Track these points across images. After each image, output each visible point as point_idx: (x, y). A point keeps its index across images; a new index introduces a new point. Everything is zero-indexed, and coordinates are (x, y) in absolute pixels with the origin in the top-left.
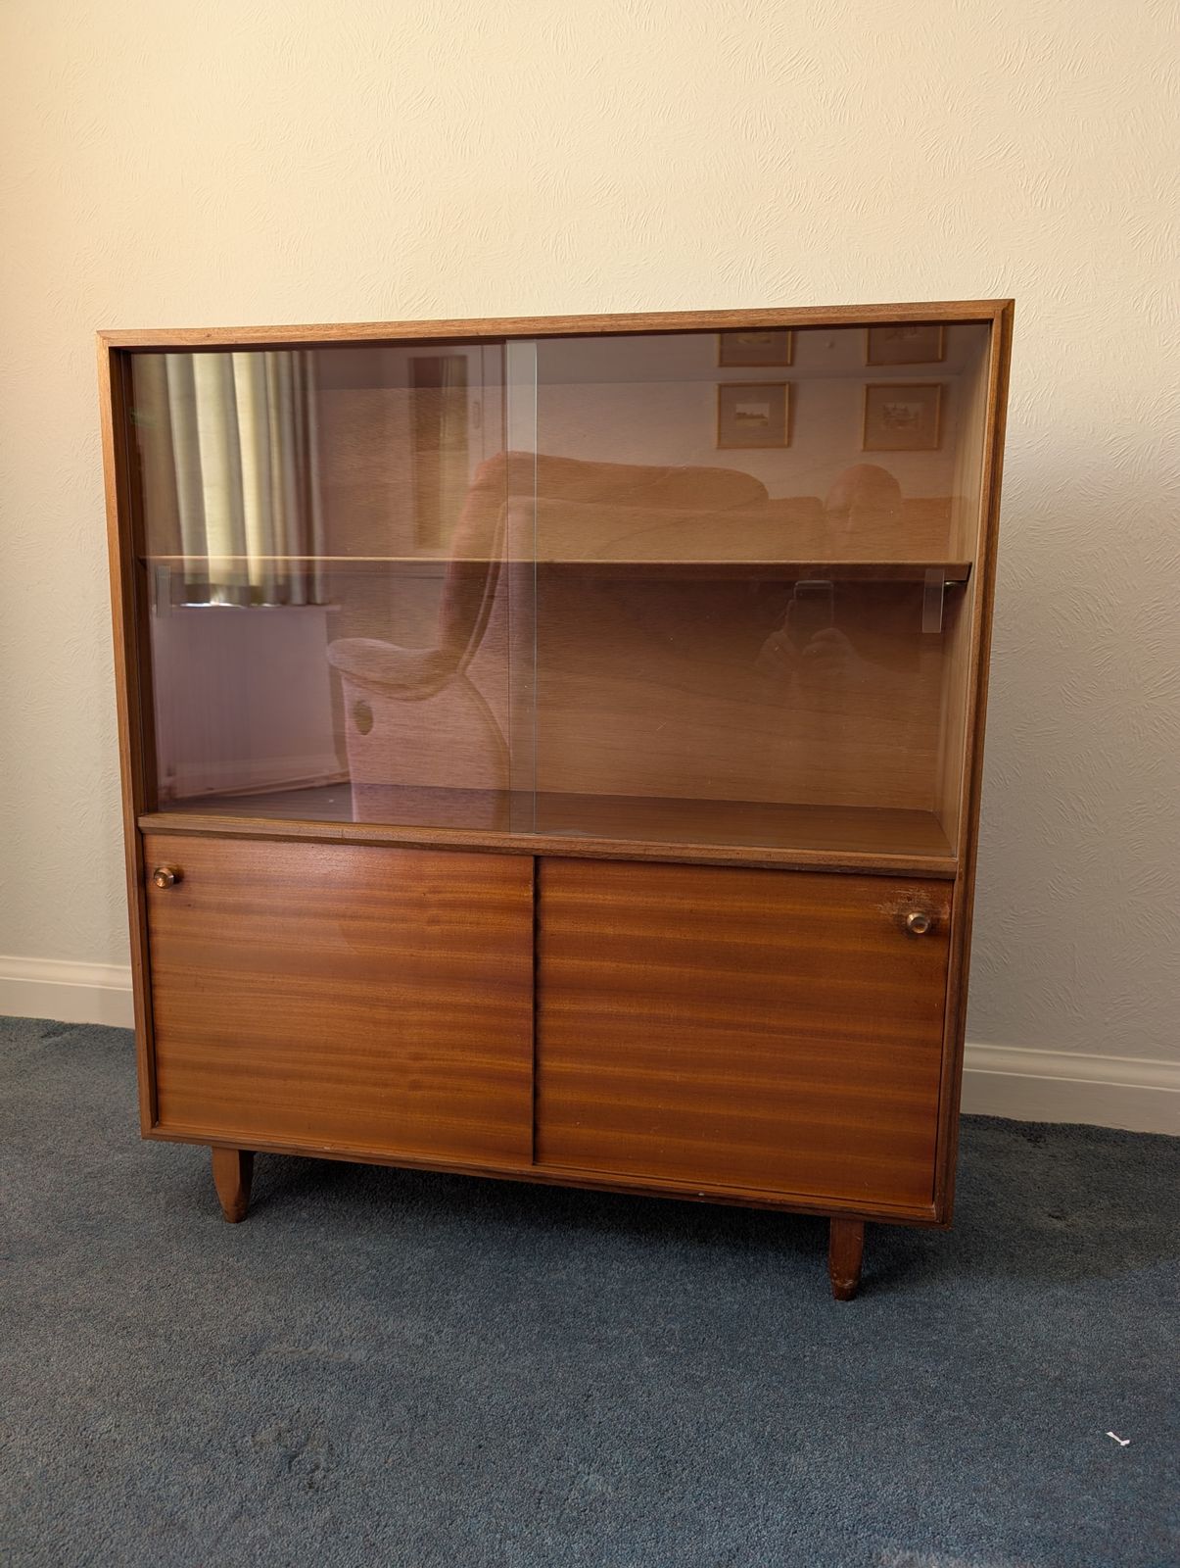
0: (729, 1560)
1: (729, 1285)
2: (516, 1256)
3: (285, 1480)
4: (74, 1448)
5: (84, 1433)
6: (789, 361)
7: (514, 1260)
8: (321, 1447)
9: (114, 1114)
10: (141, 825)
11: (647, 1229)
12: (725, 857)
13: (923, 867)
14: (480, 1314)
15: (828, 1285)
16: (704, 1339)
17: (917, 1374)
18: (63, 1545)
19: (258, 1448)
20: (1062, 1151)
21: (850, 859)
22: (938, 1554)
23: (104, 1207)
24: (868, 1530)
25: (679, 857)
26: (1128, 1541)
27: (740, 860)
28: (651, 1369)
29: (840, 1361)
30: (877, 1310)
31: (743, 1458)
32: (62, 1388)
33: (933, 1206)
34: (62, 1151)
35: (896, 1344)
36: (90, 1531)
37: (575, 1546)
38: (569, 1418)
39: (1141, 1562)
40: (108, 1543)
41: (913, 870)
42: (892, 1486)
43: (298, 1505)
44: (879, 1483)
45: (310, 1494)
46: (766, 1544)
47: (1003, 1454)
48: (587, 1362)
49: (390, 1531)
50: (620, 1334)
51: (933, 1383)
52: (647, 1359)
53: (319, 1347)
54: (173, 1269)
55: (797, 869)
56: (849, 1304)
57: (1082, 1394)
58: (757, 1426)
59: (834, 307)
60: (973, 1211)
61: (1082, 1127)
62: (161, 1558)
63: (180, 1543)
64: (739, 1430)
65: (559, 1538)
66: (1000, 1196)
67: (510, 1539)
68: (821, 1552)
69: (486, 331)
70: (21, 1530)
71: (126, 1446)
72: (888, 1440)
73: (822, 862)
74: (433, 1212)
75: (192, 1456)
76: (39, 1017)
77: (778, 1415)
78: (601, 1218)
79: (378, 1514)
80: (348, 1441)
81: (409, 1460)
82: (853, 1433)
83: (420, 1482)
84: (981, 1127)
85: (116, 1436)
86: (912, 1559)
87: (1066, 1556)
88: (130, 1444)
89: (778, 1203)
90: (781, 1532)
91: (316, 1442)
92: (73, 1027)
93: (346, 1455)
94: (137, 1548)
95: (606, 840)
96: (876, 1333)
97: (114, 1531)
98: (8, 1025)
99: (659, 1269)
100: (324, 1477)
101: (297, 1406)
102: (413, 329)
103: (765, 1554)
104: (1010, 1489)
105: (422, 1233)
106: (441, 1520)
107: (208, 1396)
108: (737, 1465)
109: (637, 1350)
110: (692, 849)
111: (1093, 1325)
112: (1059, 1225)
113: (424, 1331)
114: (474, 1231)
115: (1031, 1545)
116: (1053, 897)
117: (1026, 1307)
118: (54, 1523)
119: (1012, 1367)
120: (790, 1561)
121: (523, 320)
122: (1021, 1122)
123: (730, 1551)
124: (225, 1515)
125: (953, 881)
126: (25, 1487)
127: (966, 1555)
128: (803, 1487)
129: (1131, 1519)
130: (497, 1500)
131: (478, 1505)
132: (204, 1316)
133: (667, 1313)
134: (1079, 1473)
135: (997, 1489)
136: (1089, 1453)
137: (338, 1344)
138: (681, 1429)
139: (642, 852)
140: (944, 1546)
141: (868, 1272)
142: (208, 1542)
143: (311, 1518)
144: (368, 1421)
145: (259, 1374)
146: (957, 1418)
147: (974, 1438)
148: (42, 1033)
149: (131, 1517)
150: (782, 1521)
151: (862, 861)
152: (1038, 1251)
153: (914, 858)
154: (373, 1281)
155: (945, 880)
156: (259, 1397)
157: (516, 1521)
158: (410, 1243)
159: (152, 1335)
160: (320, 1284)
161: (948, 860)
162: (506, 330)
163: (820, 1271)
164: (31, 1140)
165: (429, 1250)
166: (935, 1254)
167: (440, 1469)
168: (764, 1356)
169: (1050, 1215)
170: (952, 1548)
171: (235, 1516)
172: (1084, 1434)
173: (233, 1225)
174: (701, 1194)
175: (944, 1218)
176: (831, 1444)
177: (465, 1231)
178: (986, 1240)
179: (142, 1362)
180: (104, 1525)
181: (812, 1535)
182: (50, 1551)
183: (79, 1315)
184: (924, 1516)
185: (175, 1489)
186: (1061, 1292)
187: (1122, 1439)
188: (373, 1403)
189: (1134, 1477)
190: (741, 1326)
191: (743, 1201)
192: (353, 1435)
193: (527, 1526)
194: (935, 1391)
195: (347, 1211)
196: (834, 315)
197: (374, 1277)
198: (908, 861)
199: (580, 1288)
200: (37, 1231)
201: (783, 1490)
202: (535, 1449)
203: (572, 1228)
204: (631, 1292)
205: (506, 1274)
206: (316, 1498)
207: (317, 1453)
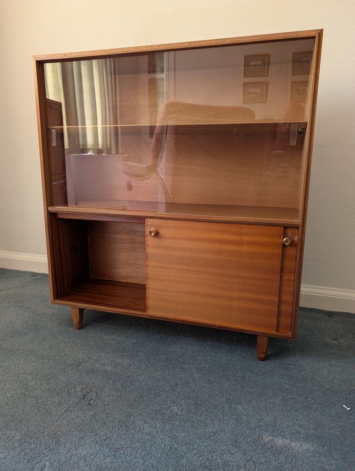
0: (214, 435)
1: (225, 354)
2: (160, 343)
3: (82, 402)
4: (22, 389)
5: (26, 385)
6: (266, 75)
7: (159, 344)
8: (94, 394)
9: (48, 298)
10: (49, 209)
11: (202, 337)
12: (224, 220)
13: (289, 223)
14: (147, 359)
15: (257, 356)
16: (215, 370)
17: (282, 384)
18: (15, 416)
19: (75, 393)
20: (339, 320)
21: (264, 220)
22: (282, 438)
23: (41, 323)
24: (260, 429)
25: (210, 220)
26: (346, 439)
27: (229, 221)
28: (197, 377)
29: (257, 379)
30: (271, 364)
31: (222, 405)
32: (22, 372)
33: (290, 333)
34: (32, 308)
35: (276, 375)
36: (23, 413)
37: (166, 427)
38: (169, 390)
39: (349, 446)
40: (28, 416)
41: (285, 224)
42: (269, 417)
43: (85, 410)
44: (265, 415)
45: (89, 406)
46: (226, 431)
47: (307, 409)
48: (177, 374)
49: (110, 419)
50: (189, 367)
51: (287, 387)
52: (196, 374)
53: (97, 366)
54: (58, 342)
55: (247, 223)
56: (263, 362)
57: (336, 393)
58: (228, 396)
59: (261, 35)
60: (307, 336)
61: (346, 313)
62: (42, 421)
63: (48, 418)
64: (222, 397)
65: (161, 424)
66: (316, 332)
67: (146, 424)
68: (243, 435)
69: (149, 49)
70: (4, 411)
71: (37, 390)
72: (270, 403)
73: (255, 221)
74: (137, 329)
75: (56, 394)
76: (31, 271)
77: (235, 393)
78: (188, 333)
79: (108, 413)
80: (102, 392)
81: (119, 399)
82: (259, 400)
83: (122, 405)
84: (313, 312)
85: (35, 387)
86: (273, 439)
87: (324, 442)
88: (39, 389)
89: (240, 329)
90: (231, 428)
91: (92, 392)
92: (40, 274)
93: (101, 396)
94: (36, 418)
95: (187, 215)
96: (270, 371)
97: (30, 413)
98: (22, 273)
99: (204, 349)
100: (94, 402)
101: (88, 382)
102: (126, 50)
103: (225, 434)
104: (308, 420)
105: (133, 335)
106: (126, 416)
107: (63, 377)
108: (220, 407)
109: (193, 372)
110: (214, 217)
111: (343, 373)
112: (335, 342)
113: (129, 363)
114: (149, 335)
115: (313, 438)
116: (339, 239)
117: (321, 366)
118: (13, 410)
119: (313, 384)
120: (233, 437)
121: (160, 45)
122: (326, 311)
123: (214, 432)
124: (63, 411)
125: (299, 227)
126: (7, 399)
127: (291, 439)
128: (240, 415)
129: (348, 432)
130: (144, 412)
131: (138, 413)
132: (65, 355)
133: (204, 362)
134: (332, 417)
135: (304, 420)
136: (336, 411)
137: (103, 365)
138: (204, 395)
139: (198, 218)
140: (284, 436)
141: (270, 353)
142: (57, 418)
143: (88, 413)
144: (109, 387)
145: (78, 372)
146: (293, 398)
147: (298, 404)
148: (31, 276)
149: (36, 409)
150: (232, 424)
151: (268, 221)
152: (327, 349)
153: (285, 220)
154: (116, 348)
155: (296, 227)
156: (78, 379)
157: (149, 419)
158: (129, 338)
159: (50, 359)
160: (100, 348)
161: (297, 221)
162: (155, 49)
163: (255, 352)
164: (23, 304)
165: (134, 340)
166: (293, 349)
167: (128, 402)
168: (233, 376)
169: (332, 339)
170: (286, 437)
171: (66, 411)
172: (335, 406)
173: (77, 330)
174: (216, 326)
175: (294, 337)
176: (251, 403)
177: (146, 335)
178: (310, 346)
179: (46, 367)
180: (27, 411)
181: (241, 429)
182: (11, 417)
183: (30, 353)
184: (278, 426)
185: (49, 403)
186: (333, 362)
187: (348, 408)
188: (111, 382)
189: (350, 419)
190: (227, 367)
191: (229, 328)
192: (104, 391)
193: (152, 420)
194: (287, 389)
195: (111, 328)
196: (261, 38)
197: (116, 347)
198: (284, 221)
199: (178, 353)
200: (22, 329)
201: (233, 416)
202: (158, 398)
203: (178, 336)
204: (194, 355)
205: (156, 348)
206: (90, 408)
207: (93, 395)
